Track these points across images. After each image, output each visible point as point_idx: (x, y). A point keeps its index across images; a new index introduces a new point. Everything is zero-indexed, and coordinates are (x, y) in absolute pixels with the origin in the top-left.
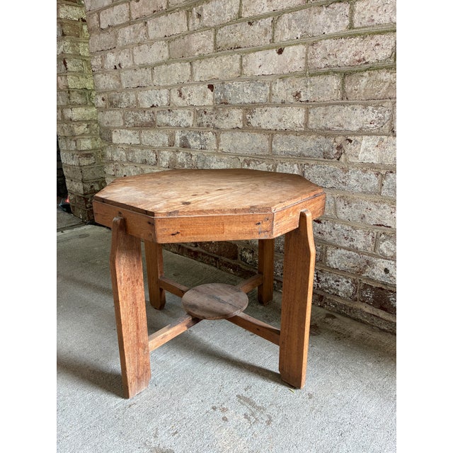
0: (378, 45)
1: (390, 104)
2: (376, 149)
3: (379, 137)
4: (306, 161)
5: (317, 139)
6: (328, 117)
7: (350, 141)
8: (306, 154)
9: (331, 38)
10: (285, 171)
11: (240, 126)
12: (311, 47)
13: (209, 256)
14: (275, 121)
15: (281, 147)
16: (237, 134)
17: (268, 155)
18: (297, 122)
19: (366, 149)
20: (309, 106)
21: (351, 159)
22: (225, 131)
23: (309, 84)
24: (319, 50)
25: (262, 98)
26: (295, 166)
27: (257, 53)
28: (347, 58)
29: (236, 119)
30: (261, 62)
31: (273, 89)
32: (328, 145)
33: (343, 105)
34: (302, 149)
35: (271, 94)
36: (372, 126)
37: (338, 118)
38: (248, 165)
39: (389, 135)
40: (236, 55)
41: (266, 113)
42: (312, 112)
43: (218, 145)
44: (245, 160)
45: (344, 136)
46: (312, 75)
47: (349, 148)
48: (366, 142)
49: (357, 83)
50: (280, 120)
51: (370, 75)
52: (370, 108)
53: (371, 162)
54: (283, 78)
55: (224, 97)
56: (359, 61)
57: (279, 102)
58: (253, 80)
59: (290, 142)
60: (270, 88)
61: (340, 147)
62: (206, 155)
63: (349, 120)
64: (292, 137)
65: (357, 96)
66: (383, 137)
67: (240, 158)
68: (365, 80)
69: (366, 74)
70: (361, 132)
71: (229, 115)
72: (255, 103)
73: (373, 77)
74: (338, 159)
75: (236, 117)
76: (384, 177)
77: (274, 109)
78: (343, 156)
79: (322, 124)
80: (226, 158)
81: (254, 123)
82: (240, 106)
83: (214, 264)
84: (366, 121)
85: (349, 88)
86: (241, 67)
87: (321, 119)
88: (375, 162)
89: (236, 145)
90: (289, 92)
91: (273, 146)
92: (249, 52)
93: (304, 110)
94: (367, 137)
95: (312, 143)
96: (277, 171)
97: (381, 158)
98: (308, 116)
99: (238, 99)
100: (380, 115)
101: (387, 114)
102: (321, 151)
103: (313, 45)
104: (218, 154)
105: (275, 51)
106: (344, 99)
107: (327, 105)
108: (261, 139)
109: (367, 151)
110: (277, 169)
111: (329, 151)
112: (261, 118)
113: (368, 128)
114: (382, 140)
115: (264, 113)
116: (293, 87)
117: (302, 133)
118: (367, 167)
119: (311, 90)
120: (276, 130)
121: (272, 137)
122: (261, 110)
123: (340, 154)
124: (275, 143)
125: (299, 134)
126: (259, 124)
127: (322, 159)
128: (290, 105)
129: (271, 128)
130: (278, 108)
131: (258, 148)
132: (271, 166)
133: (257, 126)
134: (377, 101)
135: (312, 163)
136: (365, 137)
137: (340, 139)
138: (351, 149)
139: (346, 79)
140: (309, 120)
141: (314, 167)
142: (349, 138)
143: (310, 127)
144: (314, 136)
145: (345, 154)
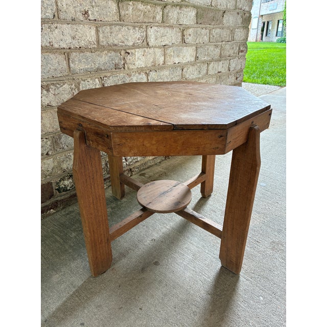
1: (145, 26)
2: (143, 57)
3: (143, 49)
4: (104, 74)
5: (109, 54)
6: (113, 35)
7: (129, 53)
8: (103, 68)
10: (88, 87)
14: (69, 39)
15: (80, 64)
17: (68, 75)
18: (90, 40)
19: (138, 58)
20: (98, 24)
21: (131, 67)
23: (94, 4)
25: (49, 14)
26: (97, 80)
31: (59, 4)
32: (117, 58)
33: (122, 25)
34: (99, 64)
35: (58, 10)
36: (139, 41)
37: (120, 36)
38: (48, 90)
39: (147, 48)
41: (56, 31)
42: (101, 31)
45: (125, 50)
47: (128, 58)
48: (138, 53)
49: (127, 9)
50: (74, 38)
51: (133, 4)
52: (137, 29)
53: (141, 66)
57: (69, 19)
59: (87, 59)
60: (56, 3)
61: (124, 59)
63: (127, 38)
64: (88, 54)
65: (129, 19)
66: (145, 49)
68: (131, 8)
69: (131, 3)
70: (134, 46)
73: (135, 6)
74: (124, 68)
76: (147, 75)
77: (65, 26)
79: (111, 42)
84: (136, 38)
85: (123, 13)
87: (109, 36)
88: (143, 66)
90: (78, 9)
91: (72, 65)
93: (95, 29)
95: (106, 58)
97: (146, 63)
98: (98, 34)
100: (142, 34)
101: (145, 33)
102: (113, 63)
106: (121, 21)
107: (111, 25)
108: (57, 59)
109: (139, 59)
110: (81, 87)
111: (119, 63)
112: (51, 36)
113: (137, 43)
114: (145, 51)
115: (54, 30)
116: (81, 5)
117: (96, 50)
118: (140, 70)
119: (97, 10)
120: (70, 48)
121: (68, 56)
122: (49, 27)
123: (124, 64)
124: (73, 62)
125: (93, 51)
126: (50, 43)
127: (114, 70)
128: (80, 22)
129: (64, 47)
130: (70, 25)
131: (55, 70)
132: (73, 86)
133: (48, 45)
134: (139, 24)
135: (108, 75)
136: (137, 50)
137: (123, 53)
138: (130, 59)
139: (120, 5)
140: (100, 38)
141: (111, 78)
142: (128, 51)
143: (102, 44)
144: (106, 52)
145: (127, 64)
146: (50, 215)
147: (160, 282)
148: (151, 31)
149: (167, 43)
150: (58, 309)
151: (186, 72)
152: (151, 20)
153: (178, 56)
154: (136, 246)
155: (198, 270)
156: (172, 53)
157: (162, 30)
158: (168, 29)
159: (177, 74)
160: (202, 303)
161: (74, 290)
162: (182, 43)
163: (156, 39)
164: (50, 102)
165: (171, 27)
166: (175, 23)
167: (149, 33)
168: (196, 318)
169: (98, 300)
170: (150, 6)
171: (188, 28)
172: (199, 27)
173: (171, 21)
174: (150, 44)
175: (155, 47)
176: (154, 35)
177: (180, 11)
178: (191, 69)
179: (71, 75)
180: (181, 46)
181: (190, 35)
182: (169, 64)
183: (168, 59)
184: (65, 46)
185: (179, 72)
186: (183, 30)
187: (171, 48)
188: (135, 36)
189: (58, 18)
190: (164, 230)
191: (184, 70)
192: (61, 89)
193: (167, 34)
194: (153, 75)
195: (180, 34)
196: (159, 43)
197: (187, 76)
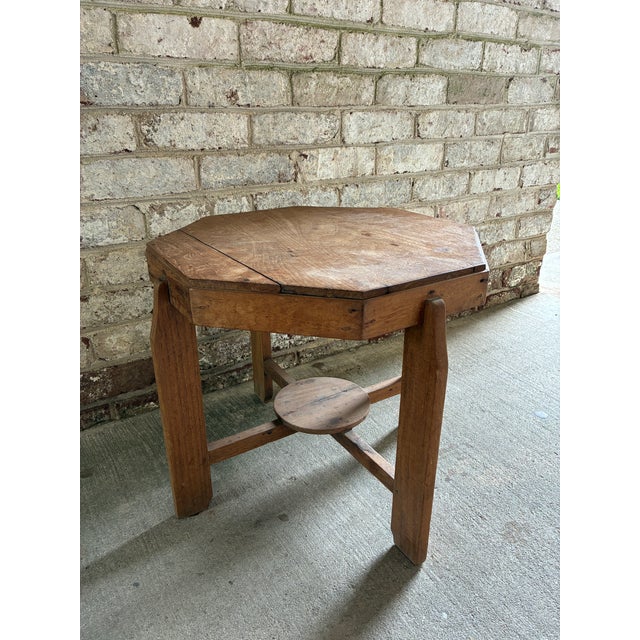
0: (323, 41)
1: (339, 112)
2: (333, 163)
3: (333, 149)
4: (257, 190)
5: (269, 158)
6: (278, 127)
7: (306, 156)
8: (256, 180)
9: (269, 20)
10: (227, 211)
11: (132, 147)
12: (243, 27)
14: (201, 136)
15: (217, 174)
16: (127, 163)
17: (196, 191)
18: (238, 136)
19: (323, 164)
20: (252, 112)
21: (309, 178)
22: (94, 158)
23: (247, 80)
24: (256, 33)
25: (172, 98)
26: (244, 199)
27: (151, 17)
28: (292, 51)
29: (119, 134)
30: (160, 34)
31: (189, 82)
32: (283, 165)
33: (296, 112)
35: (187, 92)
36: (327, 137)
37: (291, 129)
38: (161, 214)
39: (342, 146)
40: (99, 10)
41: (182, 124)
42: (257, 122)
44: (152, 207)
45: (298, 151)
46: (250, 68)
47: (305, 164)
48: (323, 155)
49: (306, 85)
50: (210, 134)
51: (319, 77)
52: (323, 116)
53: (329, 178)
54: (204, 66)
56: (307, 58)
57: (204, 104)
58: (147, 62)
59: (230, 166)
60: (185, 81)
61: (296, 166)
63: (303, 131)
64: (233, 158)
65: (309, 101)
66: (337, 149)
67: (138, 204)
68: (314, 83)
69: (314, 75)
70: (317, 145)
71: (100, 127)
72: (157, 105)
73: (322, 80)
74: (295, 180)
75: (120, 131)
76: (340, 192)
77: (197, 116)
78: (299, 176)
79: (273, 138)
80: (104, 211)
81: (160, 139)
82: (125, 110)
83: (107, 418)
84: (321, 131)
85: (298, 92)
86: (116, 36)
87: (271, 130)
88: (332, 177)
89: (125, 182)
90: (220, 89)
91: (203, 175)
92: (133, 11)
93: (246, 119)
95: (264, 164)
96: (216, 213)
97: (337, 171)
98: (252, 127)
99: (117, 97)
100: (332, 124)
101: (338, 123)
102: (275, 173)
103: (246, 23)
105: (185, 18)
106: (295, 104)
107: (275, 112)
108: (180, 167)
109: (325, 166)
110: (216, 210)
111: (286, 172)
112: (174, 131)
113: (323, 139)
114: (336, 152)
115: (178, 123)
117: (246, 151)
118: (326, 184)
119: (252, 89)
120: (202, 150)
121: (199, 161)
122: (171, 118)
123: (296, 174)
124: (205, 171)
125: (241, 153)
126: (171, 141)
127: (277, 183)
128: (223, 110)
129: (193, 147)
130: (204, 115)
131: (176, 182)
132: (203, 208)
133: (168, 145)
134: (327, 109)
135: (266, 191)
136: (321, 150)
137: (295, 155)
138: (307, 166)
139: (293, 79)
140: (255, 133)
141: (269, 196)
142: (304, 153)
143: (257, 142)
144: (264, 154)
145: (301, 173)
146: (148, 410)
147: (278, 548)
148: (351, 119)
149: (381, 137)
150: (111, 555)
151: (421, 188)
152: (352, 102)
153: (403, 161)
154: (261, 483)
155: (348, 543)
156: (392, 156)
157: (373, 117)
158: (384, 115)
159: (400, 192)
160: (335, 598)
161: (143, 531)
162: (414, 137)
163: (360, 132)
164: (164, 232)
165: (392, 111)
166: (400, 103)
167: (347, 123)
168: (315, 620)
169: (172, 553)
170: (351, 79)
171: (429, 111)
172: (452, 109)
173: (393, 100)
174: (348, 141)
175: (359, 145)
176: (355, 126)
177: (410, 84)
178: (431, 182)
179: (202, 190)
180: (412, 142)
181: (430, 123)
182: (385, 173)
183: (382, 164)
184: (195, 146)
185: (405, 188)
186: (417, 116)
187: (390, 147)
188: (319, 128)
189: (187, 104)
190: (318, 465)
191: (416, 185)
192: (182, 211)
193: (383, 123)
194: (351, 192)
195: (409, 122)
196: (365, 138)
197: (423, 196)
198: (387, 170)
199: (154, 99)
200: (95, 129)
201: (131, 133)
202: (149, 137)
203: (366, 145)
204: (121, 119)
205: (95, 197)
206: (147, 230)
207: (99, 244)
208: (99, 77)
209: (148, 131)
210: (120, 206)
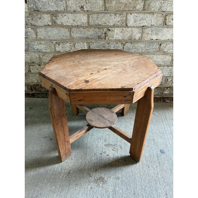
1: (125, 13)
2: (121, 34)
3: (122, 28)
4: (90, 41)
5: (95, 30)
6: (99, 19)
7: (110, 30)
8: (90, 37)
11: (50, 24)
13: (42, 94)
14: (71, 21)
15: (76, 34)
16: (49, 29)
17: (70, 39)
18: (83, 22)
19: (117, 34)
20: (89, 13)
21: (110, 38)
22: (40, 27)
23: (87, 2)
25: (62, 8)
26: (85, 43)
29: (46, 20)
31: (67, 3)
32: (100, 32)
33: (106, 13)
35: (67, 6)
36: (119, 23)
37: (104, 20)
38: (59, 45)
39: (126, 27)
41: (65, 17)
42: (91, 17)
43: (37, 36)
44: (56, 43)
45: (107, 28)
47: (109, 33)
48: (117, 31)
49: (111, 3)
50: (74, 21)
52: (118, 15)
53: (119, 39)
55: (36, 7)
57: (72, 11)
59: (81, 32)
61: (105, 33)
62: (29, 41)
63: (109, 21)
64: (82, 29)
65: (112, 9)
66: (123, 28)
67: (52, 41)
68: (114, 2)
70: (114, 26)
71: (42, 18)
72: (57, 11)
74: (105, 39)
75: (47, 19)
76: (124, 45)
77: (70, 15)
78: (107, 37)
79: (97, 23)
80: (43, 42)
81: (59, 22)
82: (48, 13)
83: (46, 97)
84: (116, 21)
85: (107, 5)
87: (96, 20)
88: (120, 39)
89: (49, 34)
90: (77, 5)
91: (72, 34)
93: (87, 16)
94: (117, 28)
95: (93, 32)
97: (123, 37)
98: (89, 19)
99: (46, 9)
100: (122, 18)
101: (124, 18)
102: (97, 35)
104: (38, 40)
106: (106, 10)
107: (98, 13)
108: (65, 31)
110: (76, 46)
111: (101, 36)
112: (63, 19)
113: (117, 24)
114: (123, 29)
115: (64, 17)
116: (79, 3)
117: (86, 27)
118: (117, 41)
119: (89, 5)
120: (72, 26)
121: (71, 30)
122: (62, 15)
124: (72, 33)
126: (62, 23)
127: (98, 39)
128: (79, 12)
129: (69, 25)
130: (72, 14)
131: (63, 36)
132: (72, 45)
133: (61, 24)
134: (120, 12)
135: (93, 41)
136: (116, 28)
137: (105, 30)
138: (110, 34)
140: (90, 21)
141: (94, 43)
142: (109, 29)
143: (91, 24)
144: (93, 29)
145: (108, 36)
148: (131, 16)
149: (146, 24)
151: (165, 47)
152: (131, 9)
153: (156, 34)
156: (150, 32)
157: (142, 16)
158: (148, 15)
159: (153, 47)
162: (163, 25)
163: (135, 22)
164: (60, 50)
165: (153, 13)
166: (157, 10)
167: (129, 18)
173: (153, 9)
174: (129, 25)
175: (134, 27)
176: (133, 19)
177: (163, 2)
180: (162, 27)
181: (173, 19)
182: (146, 39)
183: (145, 35)
185: (156, 46)
186: (166, 16)
187: (149, 29)
189: (67, 11)
191: (162, 46)
192: (65, 45)
193: (147, 18)
194: (128, 45)
195: (161, 18)
196: (137, 24)
197: (166, 50)
198: (147, 38)
199: (56, 9)
200: (40, 18)
201: (50, 20)
202: (55, 21)
203: (137, 27)
204: (47, 15)
205: (41, 38)
206: (55, 49)
207: (43, 51)
208: (41, 3)
209: (55, 19)
210: (48, 41)
